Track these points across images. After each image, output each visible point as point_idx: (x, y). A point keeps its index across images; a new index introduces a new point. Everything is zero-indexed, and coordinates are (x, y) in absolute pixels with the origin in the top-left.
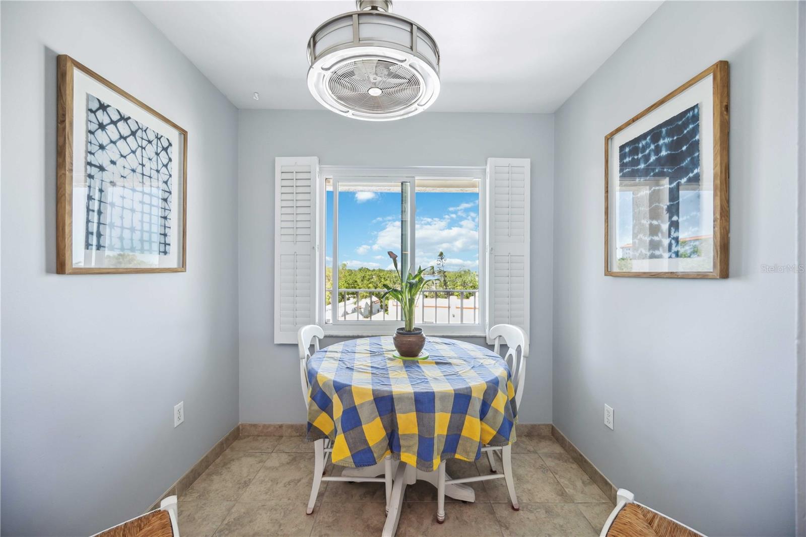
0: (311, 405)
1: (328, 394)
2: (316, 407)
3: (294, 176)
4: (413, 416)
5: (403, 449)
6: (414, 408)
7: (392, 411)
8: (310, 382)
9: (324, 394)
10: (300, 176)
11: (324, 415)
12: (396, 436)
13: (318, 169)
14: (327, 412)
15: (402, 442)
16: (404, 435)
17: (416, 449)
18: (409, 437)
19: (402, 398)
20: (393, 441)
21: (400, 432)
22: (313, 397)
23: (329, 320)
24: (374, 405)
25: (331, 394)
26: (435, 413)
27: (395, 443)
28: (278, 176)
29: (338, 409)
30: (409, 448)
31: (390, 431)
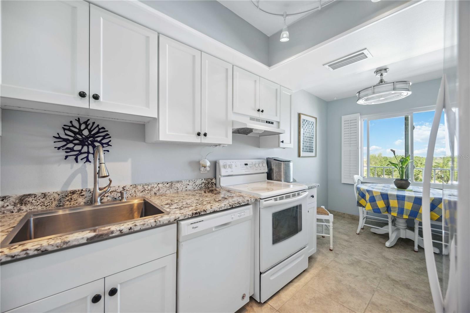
0: (358, 197)
1: (364, 193)
2: (360, 197)
3: (349, 122)
4: (396, 201)
5: (392, 211)
6: (396, 199)
7: (388, 199)
8: (358, 190)
9: (363, 193)
10: (352, 122)
11: (363, 200)
12: (389, 207)
13: (360, 118)
14: (364, 199)
15: (392, 209)
16: (392, 207)
17: (397, 211)
18: (394, 208)
19: (391, 195)
20: (388, 209)
21: (391, 206)
22: (359, 194)
23: (365, 177)
24: (381, 196)
25: (365, 193)
26: (405, 201)
27: (389, 209)
28: (343, 123)
29: (368, 197)
30: (394, 211)
31: (387, 206)
